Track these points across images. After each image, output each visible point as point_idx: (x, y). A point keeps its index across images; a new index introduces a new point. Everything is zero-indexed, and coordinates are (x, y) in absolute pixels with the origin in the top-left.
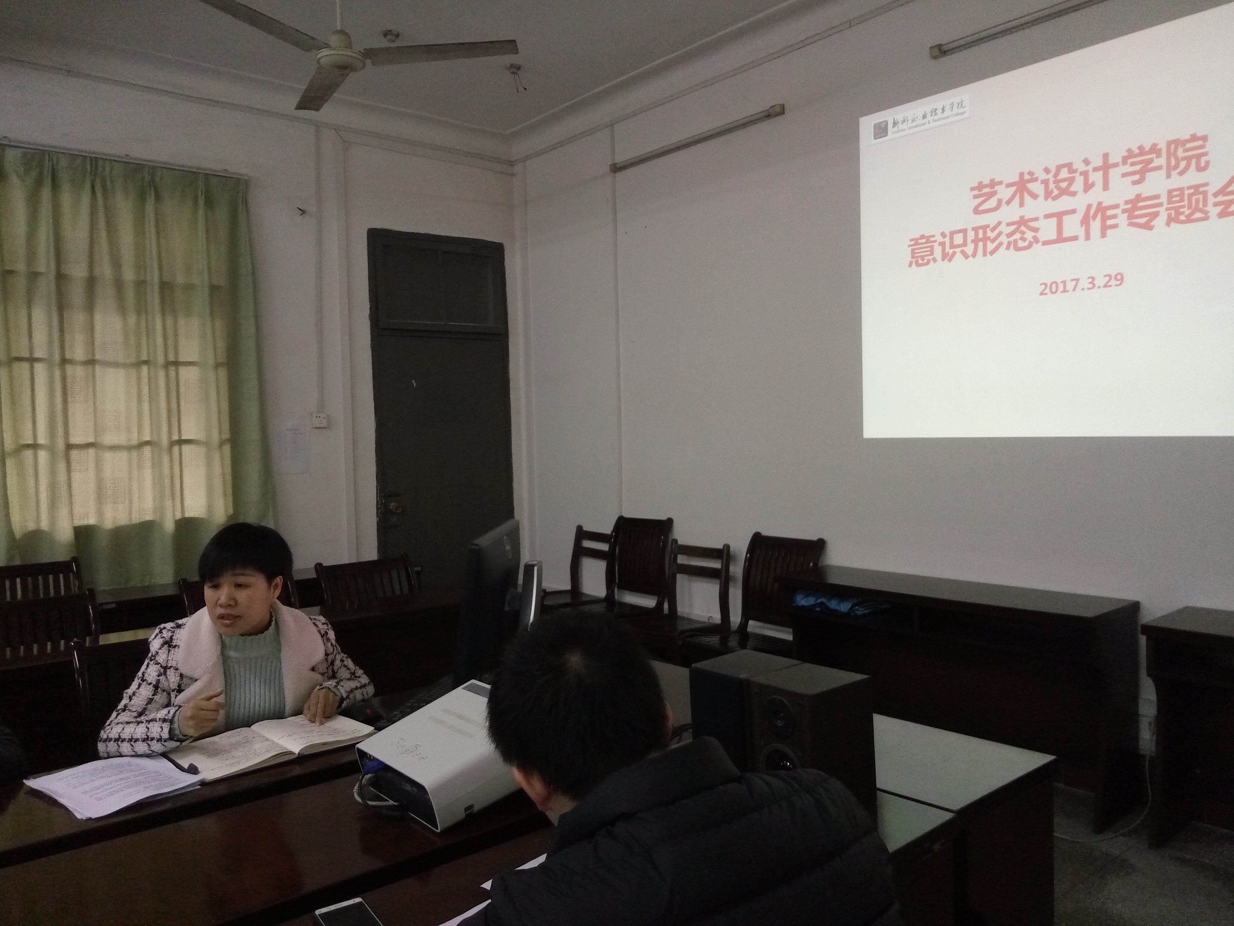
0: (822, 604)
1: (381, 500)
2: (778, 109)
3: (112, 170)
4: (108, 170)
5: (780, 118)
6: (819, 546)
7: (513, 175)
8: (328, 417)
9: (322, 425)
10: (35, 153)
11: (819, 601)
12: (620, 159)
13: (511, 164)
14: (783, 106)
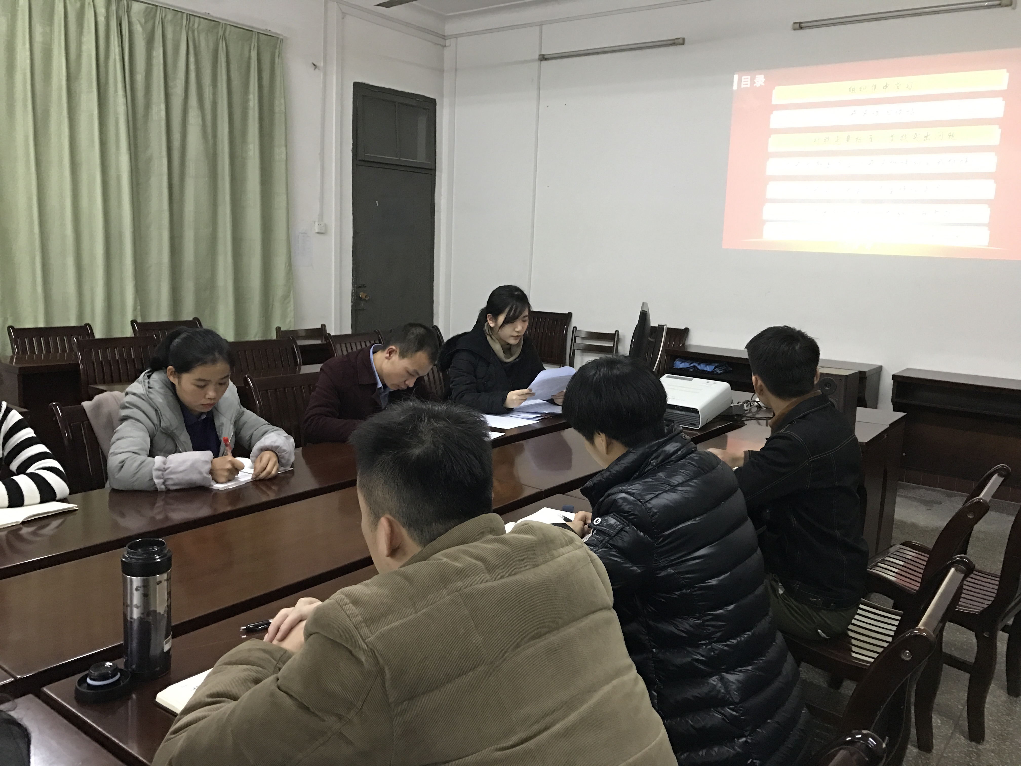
0: (694, 366)
1: (354, 289)
2: (681, 41)
3: (199, 25)
4: (196, 25)
5: (682, 46)
6: (685, 332)
7: (445, 46)
8: (326, 226)
9: (322, 231)
10: (152, 8)
11: (692, 365)
12: (546, 52)
13: (444, 37)
14: (684, 39)
